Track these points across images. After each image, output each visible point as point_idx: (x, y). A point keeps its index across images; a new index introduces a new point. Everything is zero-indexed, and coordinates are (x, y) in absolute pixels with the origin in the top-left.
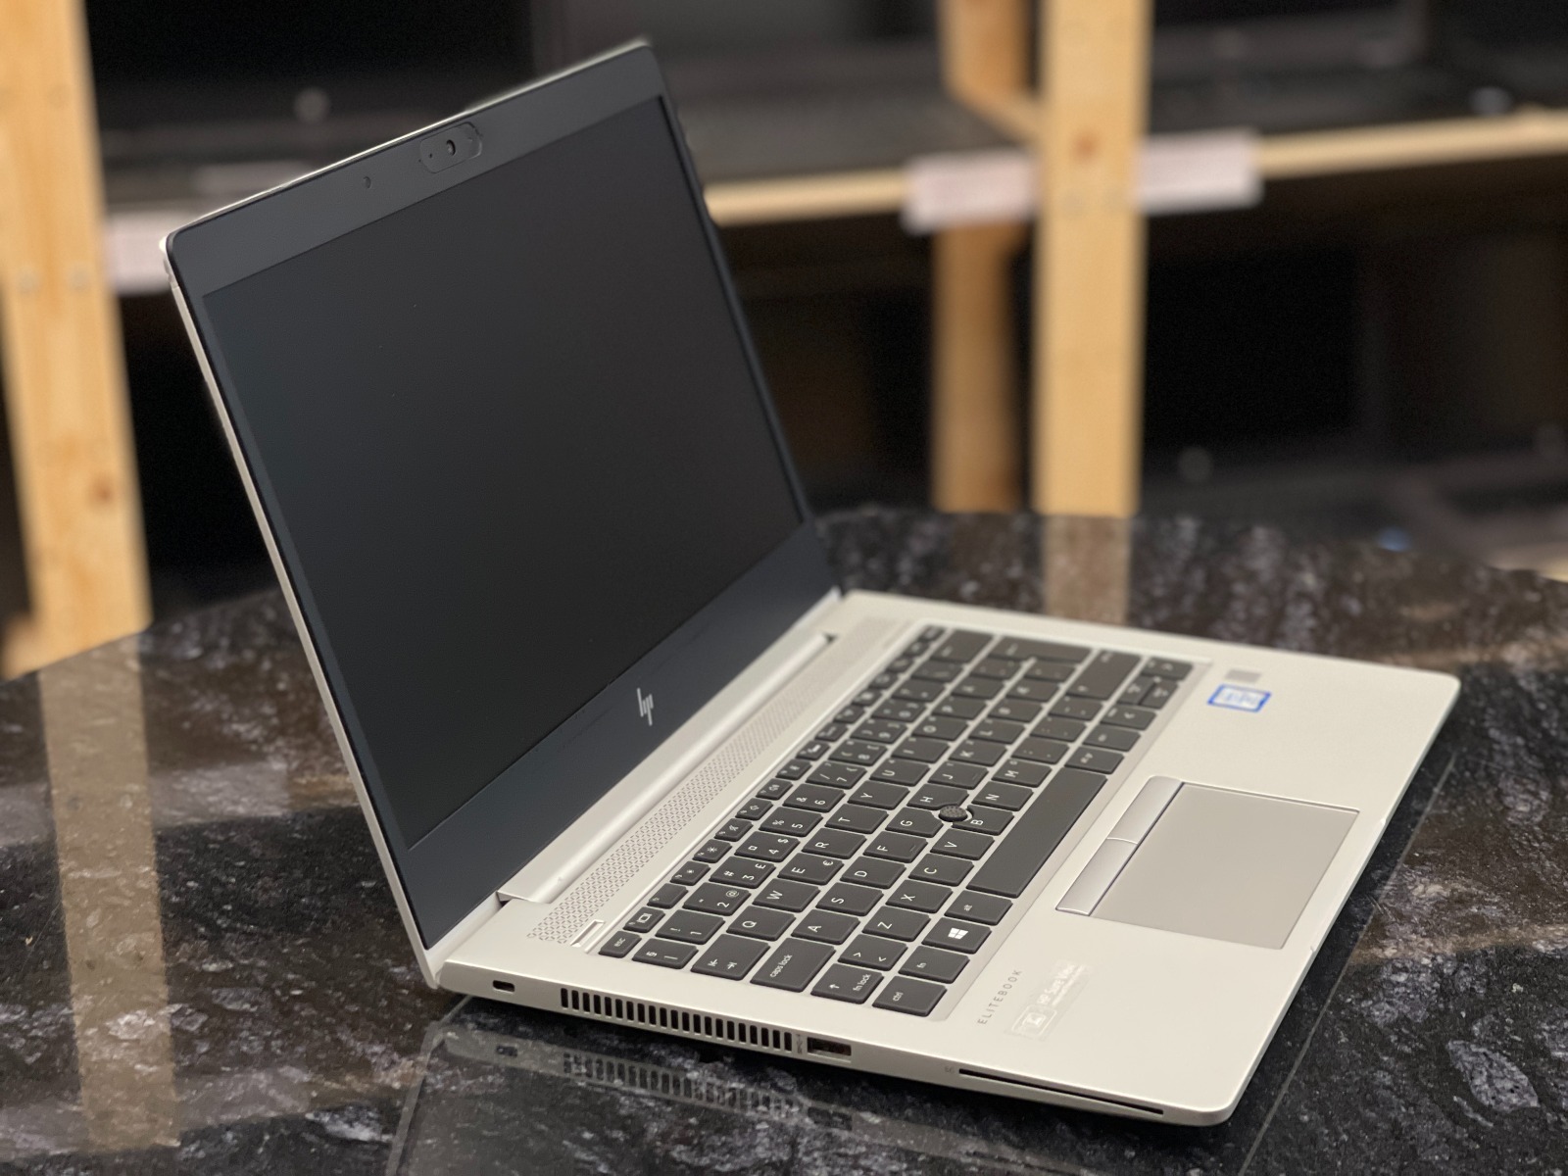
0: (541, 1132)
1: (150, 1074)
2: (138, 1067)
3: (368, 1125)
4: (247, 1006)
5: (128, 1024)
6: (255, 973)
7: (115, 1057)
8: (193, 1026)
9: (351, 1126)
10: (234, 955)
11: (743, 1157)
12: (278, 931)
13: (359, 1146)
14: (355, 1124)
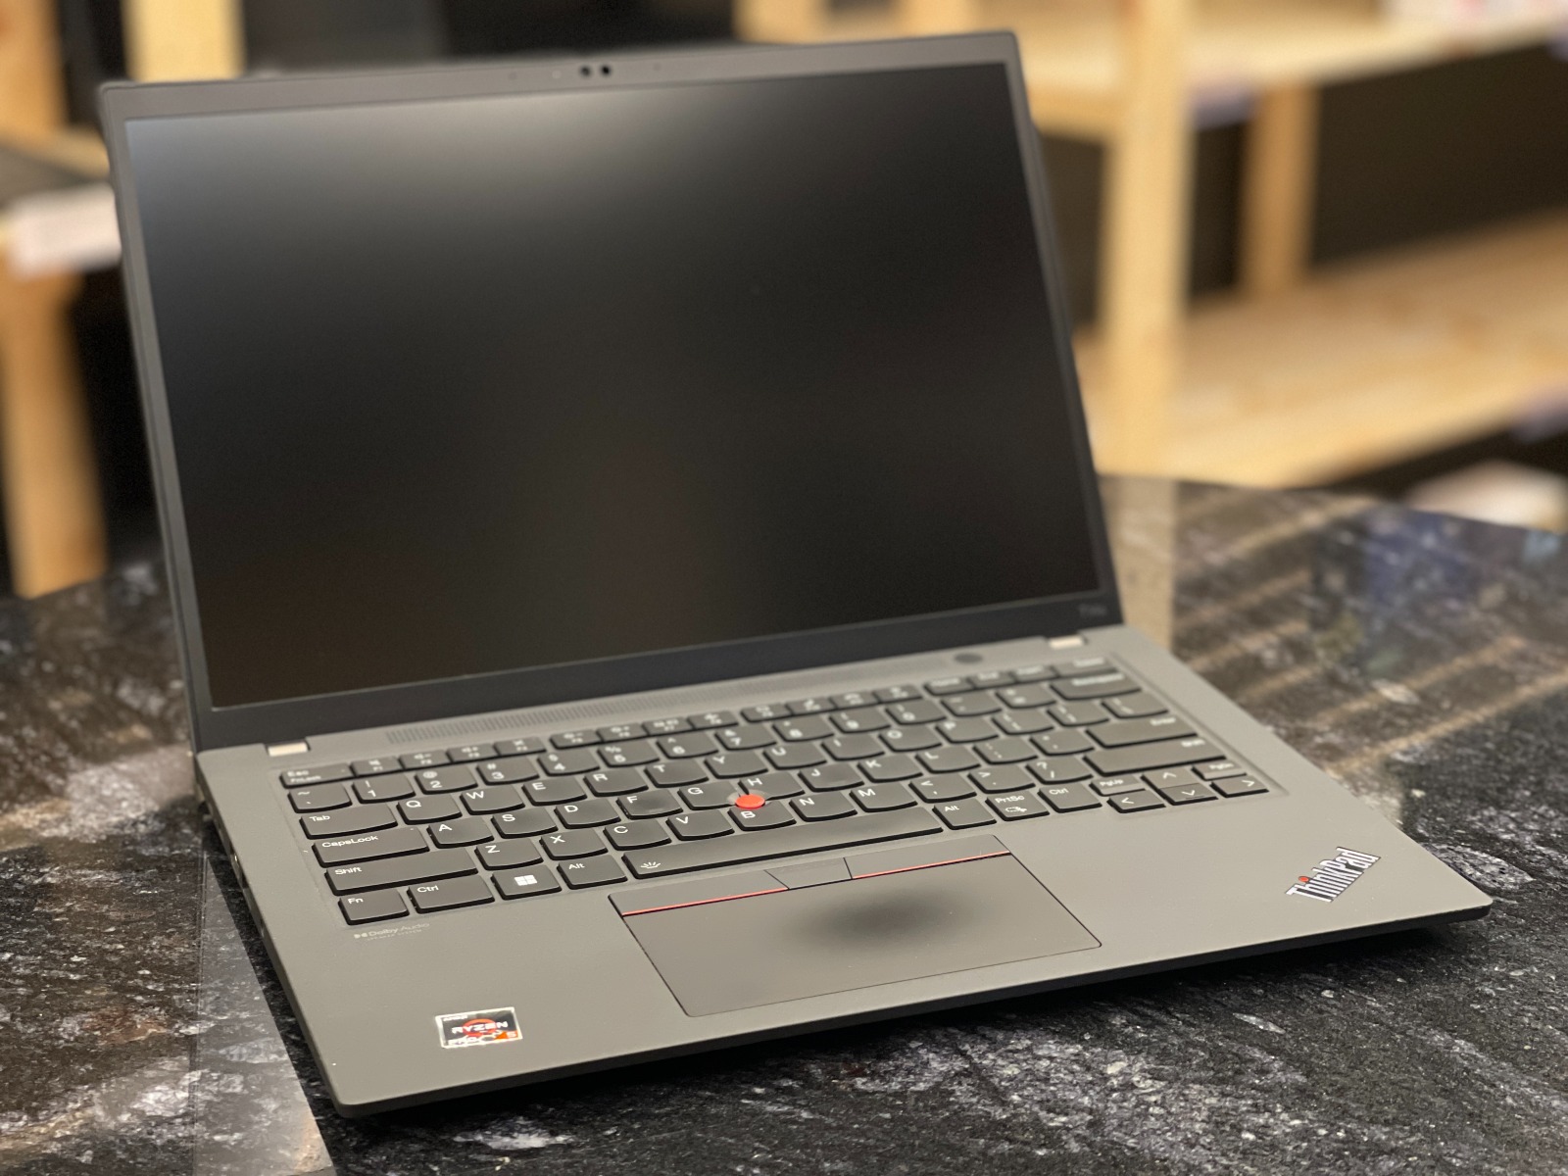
0: (711, 1098)
1: (240, 1142)
2: (217, 1138)
3: (530, 1133)
4: (273, 1057)
5: (158, 1101)
6: (247, 1025)
7: (180, 1135)
8: (234, 1088)
9: (514, 1138)
10: (203, 1013)
11: (926, 1074)
12: (228, 981)
13: (542, 1153)
14: (515, 1134)
